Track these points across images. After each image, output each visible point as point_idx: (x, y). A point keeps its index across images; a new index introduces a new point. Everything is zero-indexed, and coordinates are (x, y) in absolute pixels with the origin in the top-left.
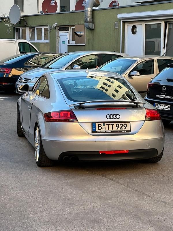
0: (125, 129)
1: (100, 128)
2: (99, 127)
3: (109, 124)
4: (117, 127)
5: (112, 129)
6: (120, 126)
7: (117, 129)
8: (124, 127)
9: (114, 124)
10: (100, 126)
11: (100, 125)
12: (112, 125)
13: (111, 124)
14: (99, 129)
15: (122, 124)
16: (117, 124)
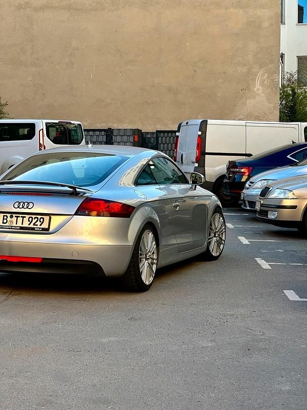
0: (40, 225)
1: (5, 221)
2: (4, 219)
3: (19, 217)
4: (29, 221)
5: (22, 224)
6: (34, 221)
7: (29, 224)
8: (40, 222)
9: (25, 217)
10: (6, 219)
11: (5, 217)
12: (23, 217)
13: (21, 217)
14: (3, 223)
15: (38, 218)
16: (30, 218)
